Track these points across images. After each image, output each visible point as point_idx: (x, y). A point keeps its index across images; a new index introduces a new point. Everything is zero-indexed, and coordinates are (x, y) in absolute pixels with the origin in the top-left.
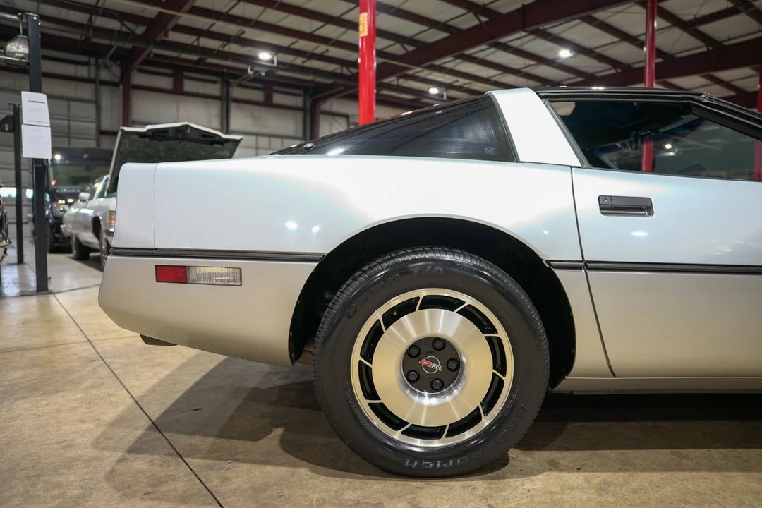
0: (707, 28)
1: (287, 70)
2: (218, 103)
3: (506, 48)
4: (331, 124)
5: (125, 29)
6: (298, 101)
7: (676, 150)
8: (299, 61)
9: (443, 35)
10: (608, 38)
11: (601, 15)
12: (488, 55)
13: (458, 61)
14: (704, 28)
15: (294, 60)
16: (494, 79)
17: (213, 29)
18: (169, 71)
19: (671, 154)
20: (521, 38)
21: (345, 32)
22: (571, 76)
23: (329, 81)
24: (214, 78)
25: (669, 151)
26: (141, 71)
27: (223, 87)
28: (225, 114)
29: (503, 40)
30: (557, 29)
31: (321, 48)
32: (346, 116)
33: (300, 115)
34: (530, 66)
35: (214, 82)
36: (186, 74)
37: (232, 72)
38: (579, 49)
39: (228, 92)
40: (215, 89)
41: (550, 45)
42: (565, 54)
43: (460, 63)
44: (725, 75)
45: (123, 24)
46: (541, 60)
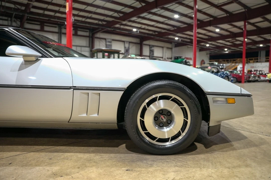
1: (80, 23)
2: (57, 35)
3: (156, 14)
4: (99, 42)
5: (16, 7)
6: (87, 34)
7: (229, 51)
8: (84, 19)
9: (132, 10)
10: (191, 11)
15: (82, 19)
16: (155, 25)
17: (48, 8)
18: (39, 23)
19: (227, 52)
21: (97, 9)
22: (182, 24)
23: (97, 27)
24: (56, 26)
25: (226, 51)
26: (28, 23)
27: (59, 29)
28: (60, 38)
31: (90, 15)
32: (105, 39)
33: (88, 39)
34: (166, 21)
35: (56, 27)
36: (45, 24)
37: (61, 23)
39: (61, 31)
40: (56, 30)
41: (171, 13)
42: (176, 16)
45: (15, 6)
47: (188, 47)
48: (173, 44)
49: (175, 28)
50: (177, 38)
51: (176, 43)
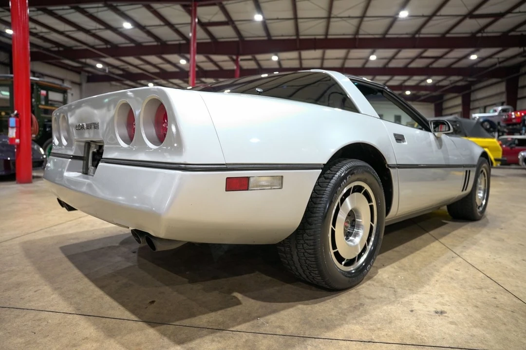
0: (213, 29)
3: (83, 12)
10: (157, 22)
11: (156, 6)
12: (66, 14)
13: (40, 12)
14: (211, 29)
16: (68, 33)
20: (98, 7)
22: (127, 42)
29: (83, 6)
30: (124, 8)
34: (99, 29)
38: (137, 25)
41: (117, 17)
42: (127, 26)
43: (41, 14)
44: (216, 58)
46: (108, 27)
47: (111, 85)
48: (84, 75)
49: (109, 46)
50: (99, 66)
51: (90, 75)
